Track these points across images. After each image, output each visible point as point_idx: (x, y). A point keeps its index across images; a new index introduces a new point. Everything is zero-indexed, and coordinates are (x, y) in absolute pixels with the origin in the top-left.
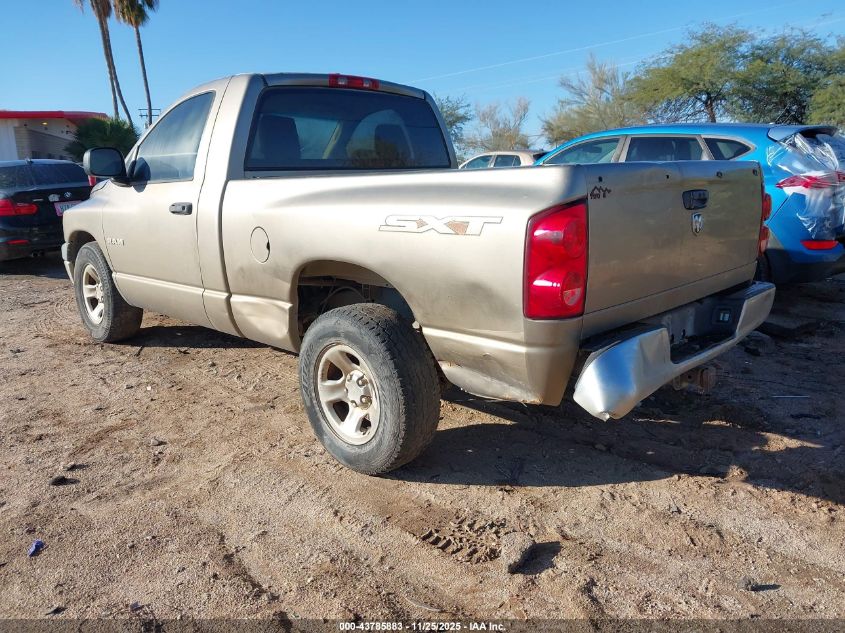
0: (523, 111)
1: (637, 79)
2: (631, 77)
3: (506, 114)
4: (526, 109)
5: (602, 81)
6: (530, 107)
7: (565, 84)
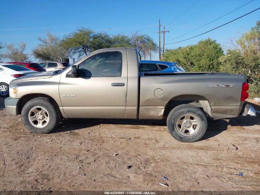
0: (24, 47)
1: (63, 41)
2: (61, 39)
3: (17, 47)
4: (25, 46)
5: (53, 39)
6: (26, 46)
7: (40, 39)
